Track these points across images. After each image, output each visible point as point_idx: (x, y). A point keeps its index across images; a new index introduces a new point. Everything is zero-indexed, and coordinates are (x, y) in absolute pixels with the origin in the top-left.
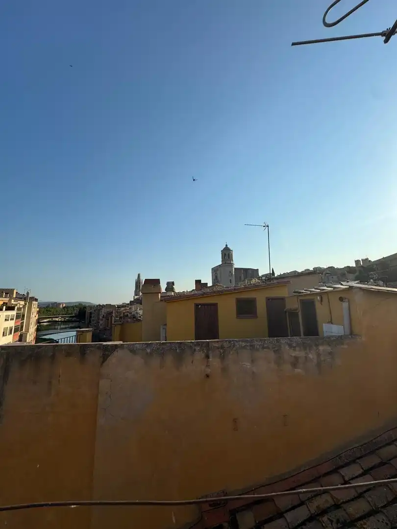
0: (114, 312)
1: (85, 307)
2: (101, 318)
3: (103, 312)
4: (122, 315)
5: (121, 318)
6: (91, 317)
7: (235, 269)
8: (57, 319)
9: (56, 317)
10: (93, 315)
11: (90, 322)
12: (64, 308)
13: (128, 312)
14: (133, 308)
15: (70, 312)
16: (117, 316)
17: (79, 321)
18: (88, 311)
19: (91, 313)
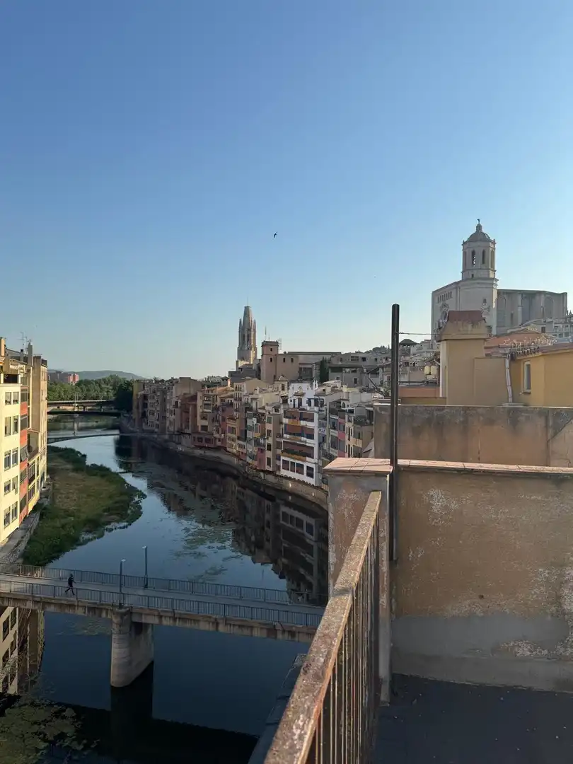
0: (199, 395)
1: (129, 384)
2: (169, 407)
3: (175, 394)
4: (218, 403)
5: (216, 409)
6: (145, 405)
7: (499, 292)
8: (69, 408)
9: (69, 404)
10: (150, 401)
11: (144, 415)
12: (79, 384)
13: (232, 396)
14: (245, 387)
15: (94, 394)
16: (206, 405)
17: (118, 415)
18: (138, 392)
19: (145, 397)
